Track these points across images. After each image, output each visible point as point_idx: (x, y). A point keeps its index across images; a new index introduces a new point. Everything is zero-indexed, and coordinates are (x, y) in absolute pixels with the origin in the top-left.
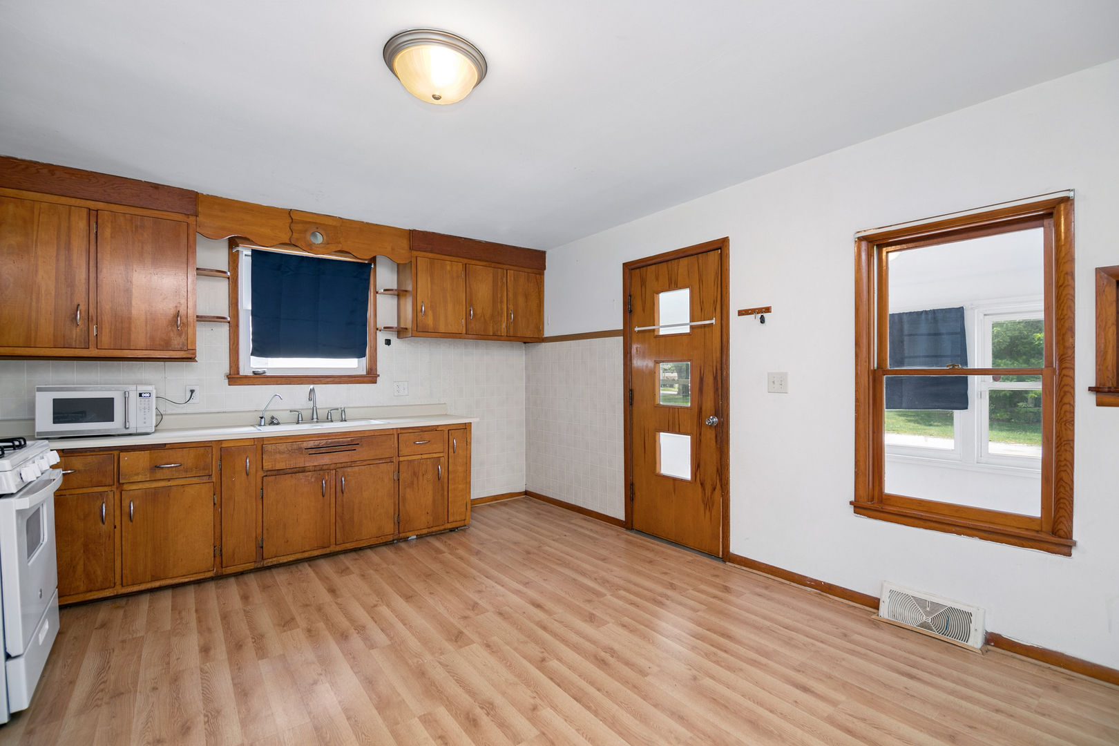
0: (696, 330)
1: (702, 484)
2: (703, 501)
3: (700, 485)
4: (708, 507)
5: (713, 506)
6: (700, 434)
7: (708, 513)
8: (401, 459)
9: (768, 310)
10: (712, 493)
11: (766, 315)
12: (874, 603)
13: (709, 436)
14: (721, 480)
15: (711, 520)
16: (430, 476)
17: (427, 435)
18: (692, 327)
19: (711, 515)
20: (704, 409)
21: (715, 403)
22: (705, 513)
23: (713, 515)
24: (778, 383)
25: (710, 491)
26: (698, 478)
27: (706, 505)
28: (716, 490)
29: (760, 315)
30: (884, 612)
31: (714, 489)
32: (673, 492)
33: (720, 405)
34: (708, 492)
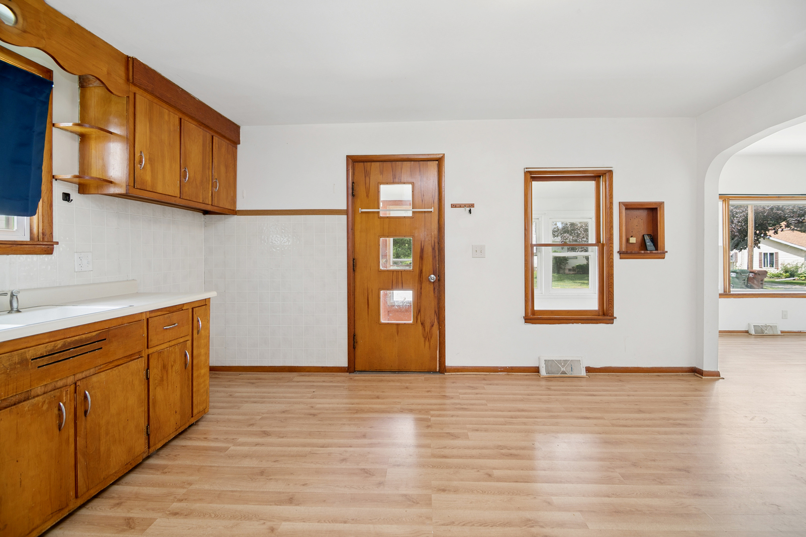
0: (417, 215)
1: (422, 324)
2: (423, 335)
3: (420, 325)
4: (427, 339)
5: (431, 338)
6: (421, 289)
7: (427, 343)
8: (150, 351)
9: (472, 205)
10: (431, 329)
11: (472, 209)
12: (536, 370)
13: (428, 290)
14: (439, 319)
15: (430, 347)
16: (178, 366)
17: (175, 316)
18: (414, 212)
19: (430, 344)
20: (424, 270)
21: (433, 266)
22: (425, 344)
23: (431, 344)
24: (479, 252)
25: (429, 327)
26: (419, 321)
27: (425, 338)
28: (434, 326)
29: (468, 209)
30: (543, 372)
31: (432, 326)
32: (396, 334)
33: (437, 267)
34: (427, 329)
